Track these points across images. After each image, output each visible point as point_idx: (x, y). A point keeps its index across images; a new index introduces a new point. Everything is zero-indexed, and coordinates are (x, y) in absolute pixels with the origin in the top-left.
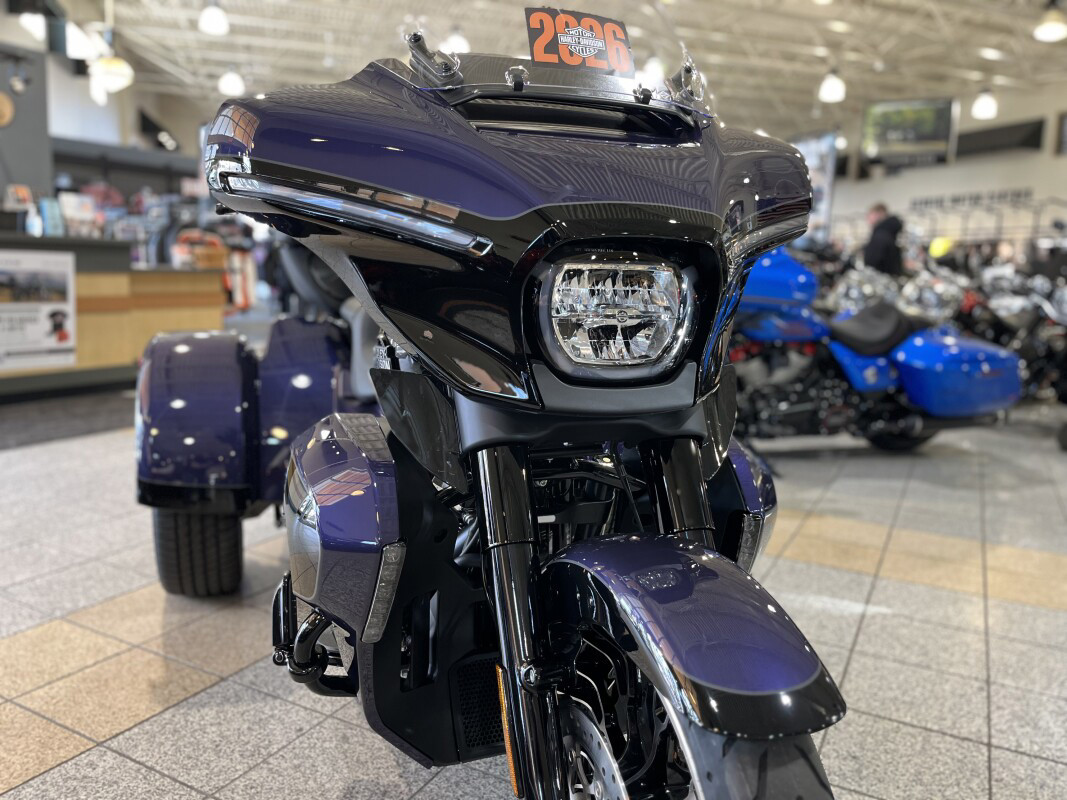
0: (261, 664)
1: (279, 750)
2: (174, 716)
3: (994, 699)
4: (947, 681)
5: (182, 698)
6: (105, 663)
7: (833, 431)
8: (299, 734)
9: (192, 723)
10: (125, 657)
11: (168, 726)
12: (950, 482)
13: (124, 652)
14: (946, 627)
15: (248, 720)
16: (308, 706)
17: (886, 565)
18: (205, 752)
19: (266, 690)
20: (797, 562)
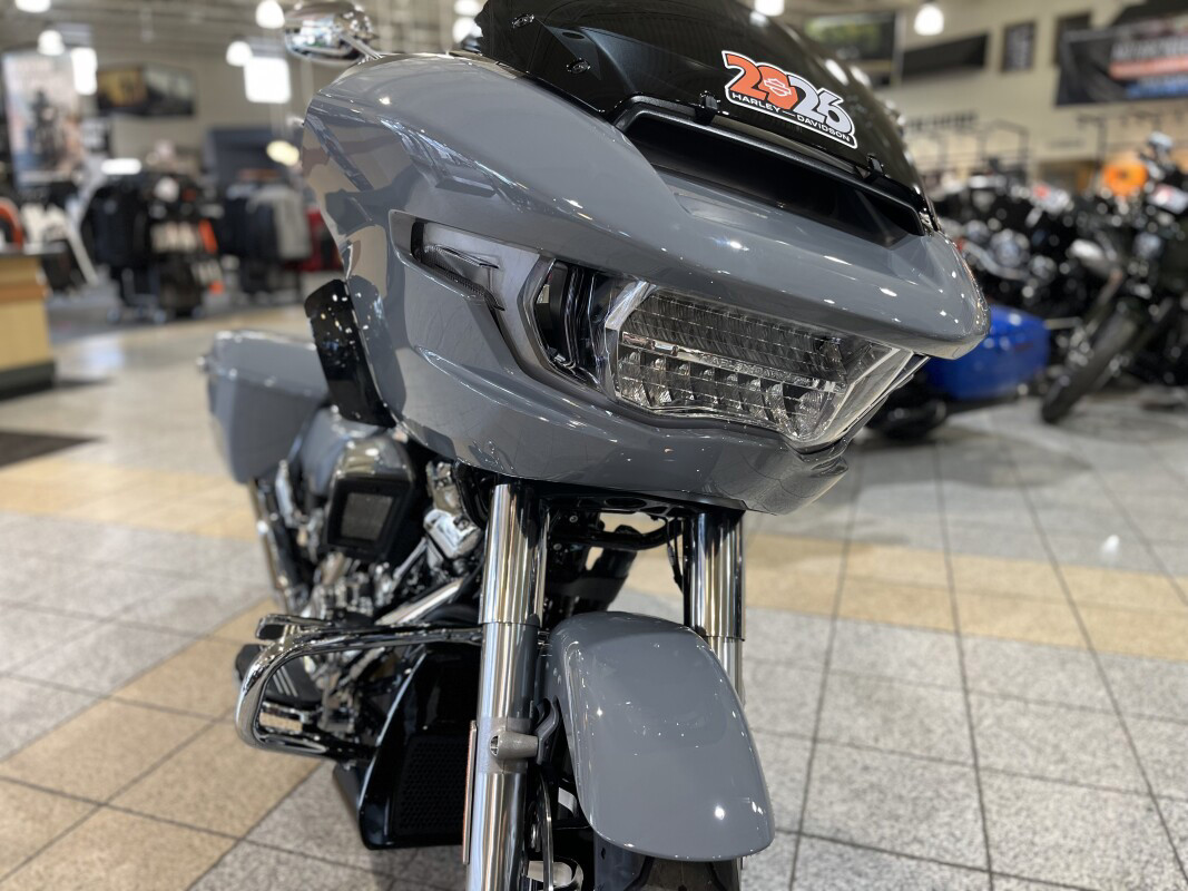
3: (1171, 825)
4: (1106, 801)
14: (1069, 708)
20: (858, 622)
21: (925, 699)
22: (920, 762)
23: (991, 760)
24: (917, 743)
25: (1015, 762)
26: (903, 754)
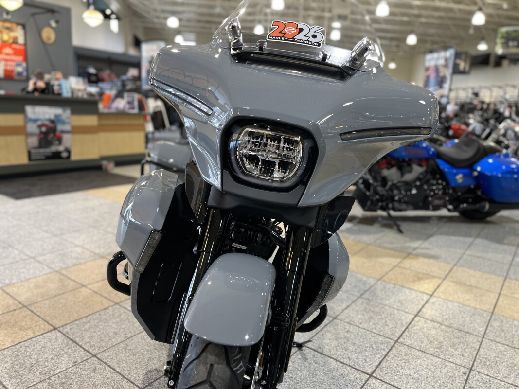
0: (77, 322)
1: (60, 373)
2: (21, 347)
3: (470, 381)
5: (30, 337)
6: (6, 314)
7: (436, 208)
8: (73, 365)
9: (28, 351)
10: (17, 312)
11: (16, 352)
12: (500, 241)
13: (18, 309)
14: (461, 331)
15: (54, 354)
16: (87, 349)
17: (441, 289)
18: (24, 369)
19: (71, 337)
20: (389, 283)
21: (395, 314)
22: (373, 335)
23: (406, 340)
24: (377, 328)
25: (416, 343)
26: (368, 330)
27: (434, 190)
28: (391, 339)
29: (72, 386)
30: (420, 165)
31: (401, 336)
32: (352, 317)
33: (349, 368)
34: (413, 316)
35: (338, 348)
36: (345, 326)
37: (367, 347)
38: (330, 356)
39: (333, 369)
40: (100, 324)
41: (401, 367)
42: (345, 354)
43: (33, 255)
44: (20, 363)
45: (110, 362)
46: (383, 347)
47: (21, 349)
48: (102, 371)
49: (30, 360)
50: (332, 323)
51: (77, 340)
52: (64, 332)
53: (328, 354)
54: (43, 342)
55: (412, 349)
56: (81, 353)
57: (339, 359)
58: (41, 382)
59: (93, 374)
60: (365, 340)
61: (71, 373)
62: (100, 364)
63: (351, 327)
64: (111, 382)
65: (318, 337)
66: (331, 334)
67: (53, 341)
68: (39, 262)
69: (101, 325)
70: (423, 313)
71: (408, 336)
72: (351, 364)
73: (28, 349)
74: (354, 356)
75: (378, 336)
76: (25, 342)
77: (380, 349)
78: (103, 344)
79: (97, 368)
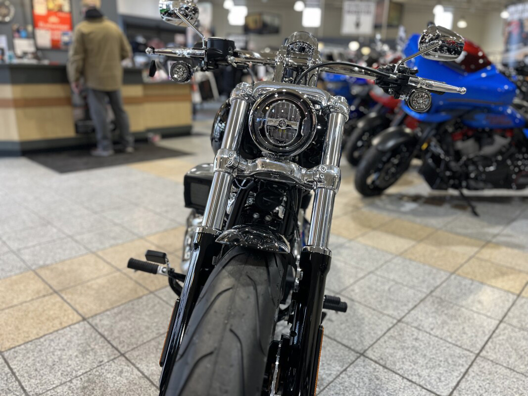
6: (35, 301)
7: (521, 187)
9: (52, 346)
10: (47, 298)
11: (39, 347)
13: (48, 295)
15: (79, 350)
16: (115, 345)
19: (100, 330)
20: (465, 278)
21: (474, 319)
22: (448, 345)
23: (489, 354)
24: (453, 336)
25: (502, 358)
26: (441, 339)
27: (519, 167)
28: (472, 352)
29: (95, 392)
30: (504, 136)
31: (483, 348)
32: (421, 320)
33: (419, 388)
34: (497, 322)
35: (404, 360)
36: (413, 331)
37: (441, 361)
38: (395, 370)
39: (398, 389)
40: (132, 315)
41: (484, 390)
42: (413, 369)
43: (70, 233)
44: (42, 360)
45: (139, 363)
46: (461, 362)
47: (45, 343)
48: (129, 374)
49: (52, 356)
50: (396, 326)
51: (106, 334)
52: (93, 323)
53: (392, 367)
54: (69, 336)
55: (498, 366)
56: (109, 350)
57: (406, 375)
58: (61, 384)
59: (119, 378)
60: (438, 352)
61: (95, 375)
62: (128, 366)
63: (421, 333)
64: (138, 389)
65: (380, 345)
66: (395, 341)
67: (80, 335)
68: (76, 241)
69: (133, 317)
70: (509, 317)
71: (492, 348)
72: (421, 383)
73: (52, 344)
74: (425, 373)
75: (454, 347)
76: (50, 335)
77: (458, 364)
78: (133, 340)
79: (124, 370)
